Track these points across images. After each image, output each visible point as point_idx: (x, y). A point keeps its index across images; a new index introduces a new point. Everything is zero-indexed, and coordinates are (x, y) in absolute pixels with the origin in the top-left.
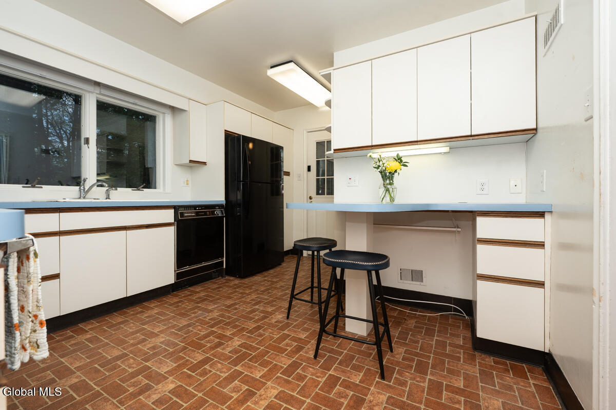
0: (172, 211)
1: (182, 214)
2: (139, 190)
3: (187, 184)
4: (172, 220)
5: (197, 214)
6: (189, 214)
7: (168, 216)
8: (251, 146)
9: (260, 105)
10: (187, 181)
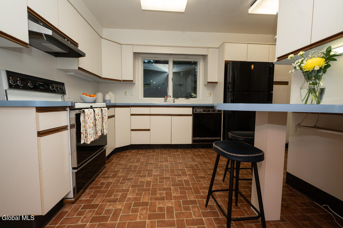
0: (191, 109)
1: (196, 111)
2: (187, 99)
3: (210, 95)
4: (191, 113)
5: (204, 111)
6: (199, 111)
7: (189, 111)
8: (253, 66)
9: (258, 34)
10: (210, 93)
